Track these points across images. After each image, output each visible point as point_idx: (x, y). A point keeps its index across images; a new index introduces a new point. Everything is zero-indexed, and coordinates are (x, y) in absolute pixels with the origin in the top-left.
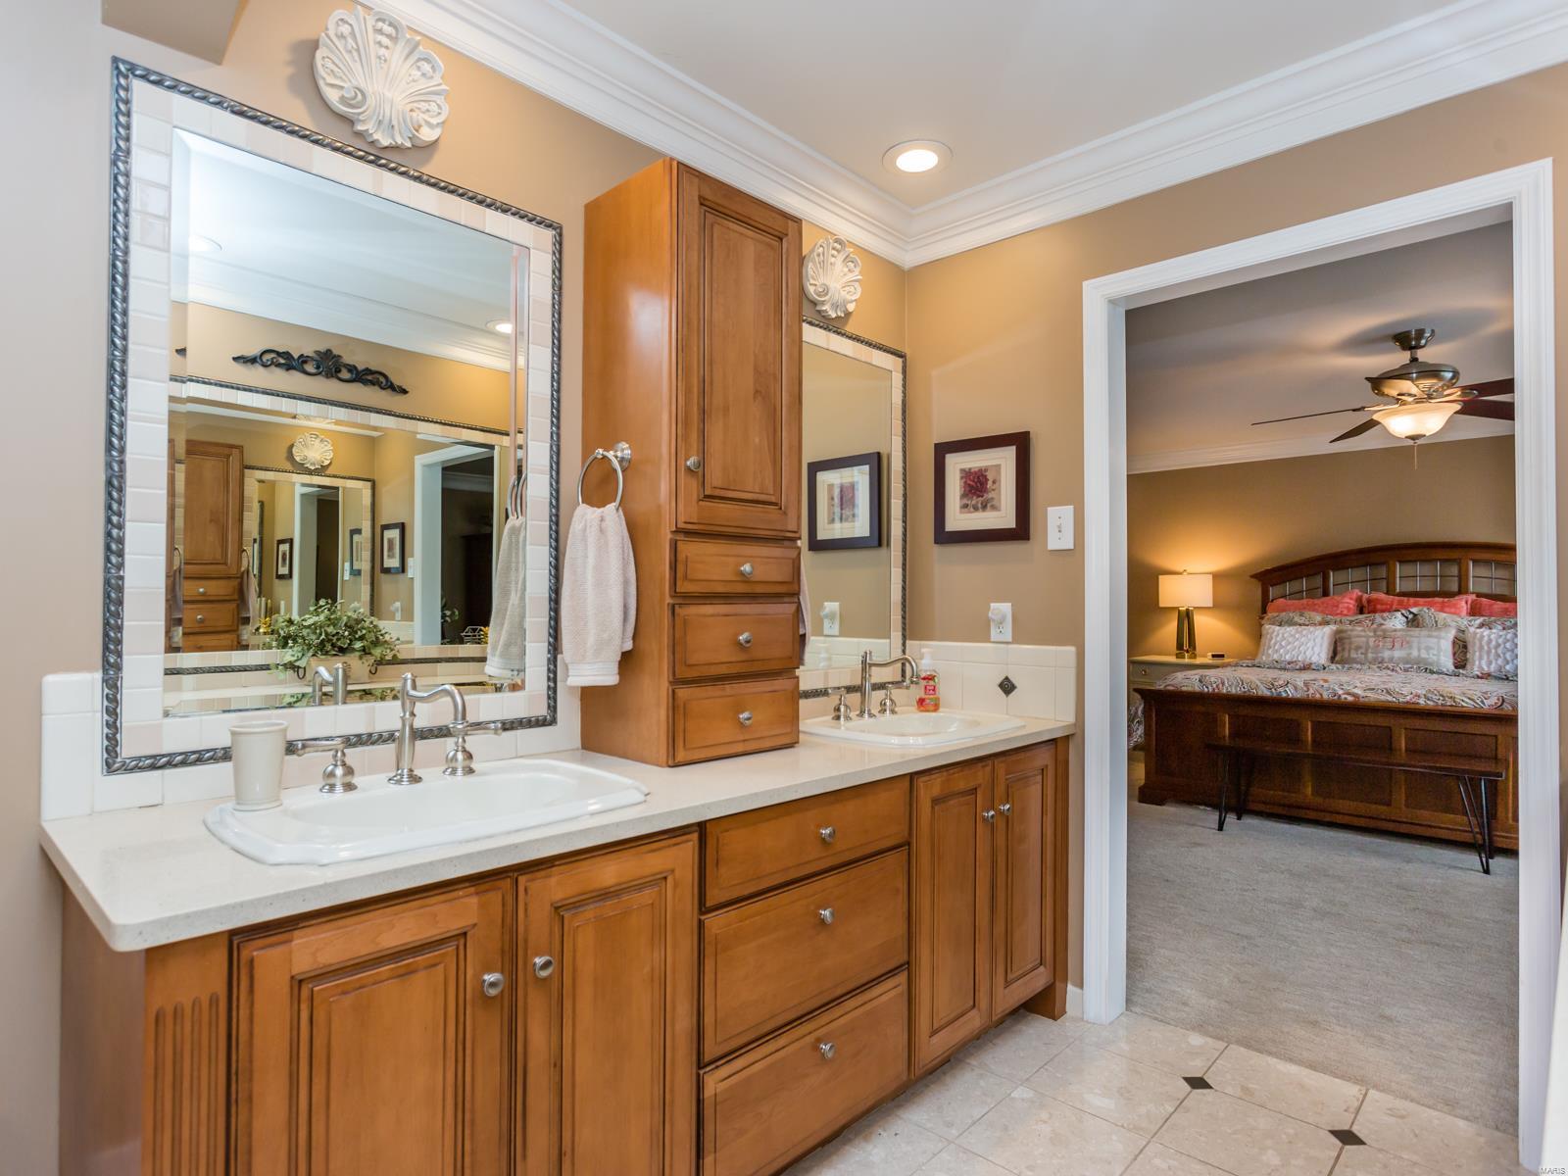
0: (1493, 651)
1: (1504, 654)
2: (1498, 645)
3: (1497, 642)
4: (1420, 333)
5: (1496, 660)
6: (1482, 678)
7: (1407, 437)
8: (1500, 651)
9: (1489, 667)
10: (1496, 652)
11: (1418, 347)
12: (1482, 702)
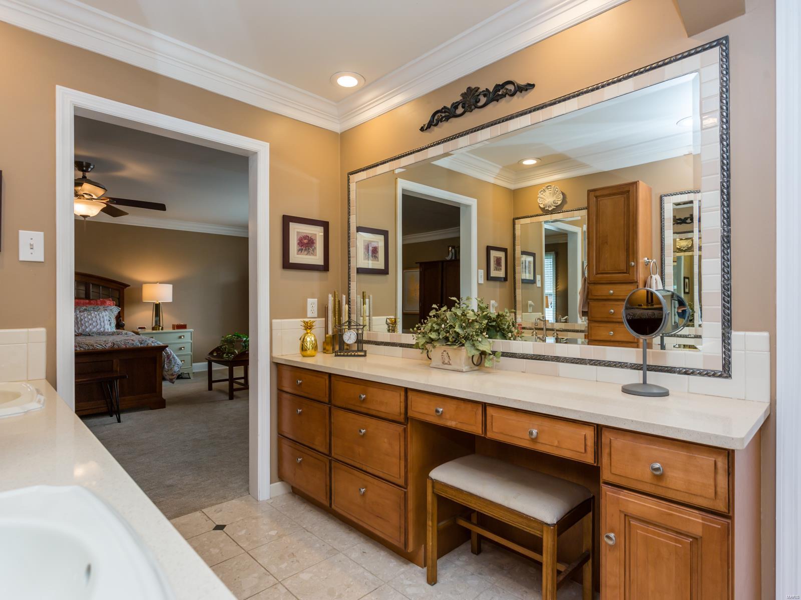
0: (80, 323)
1: (85, 323)
2: (82, 320)
3: (81, 318)
4: (88, 165)
5: (82, 327)
6: (78, 336)
7: (80, 215)
8: (83, 322)
9: (78, 330)
10: (81, 323)
11: (86, 171)
12: (105, 345)
